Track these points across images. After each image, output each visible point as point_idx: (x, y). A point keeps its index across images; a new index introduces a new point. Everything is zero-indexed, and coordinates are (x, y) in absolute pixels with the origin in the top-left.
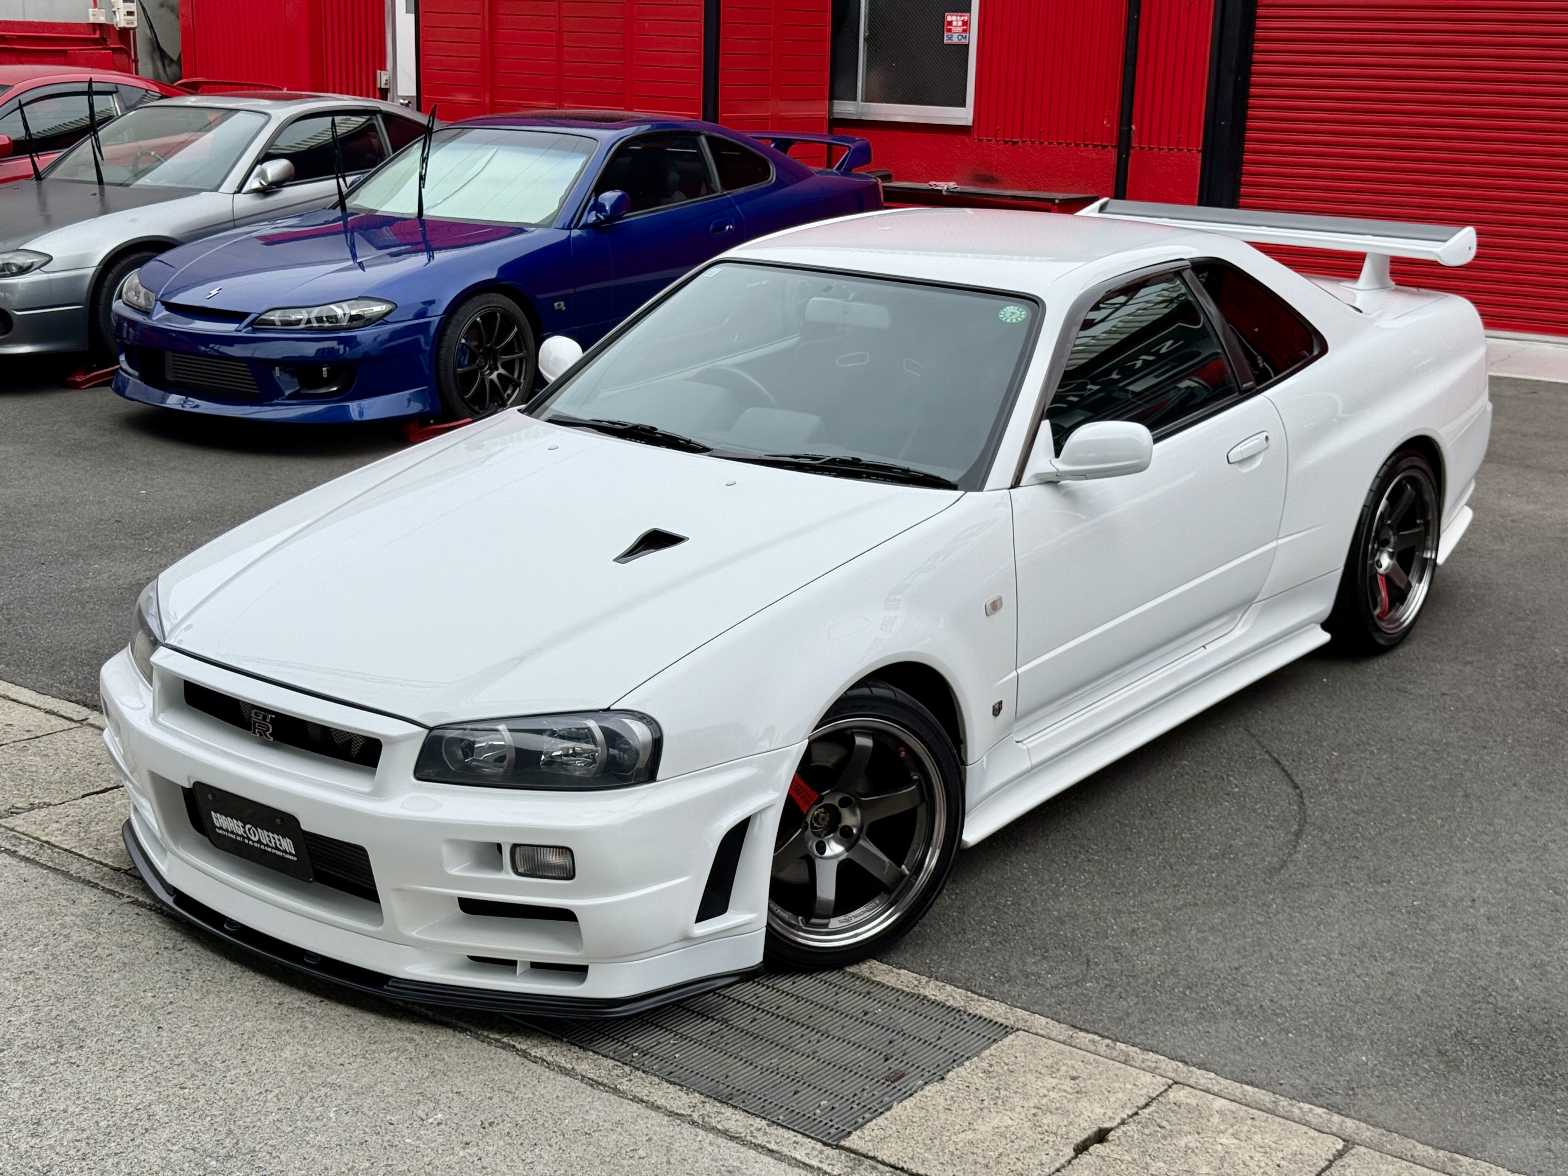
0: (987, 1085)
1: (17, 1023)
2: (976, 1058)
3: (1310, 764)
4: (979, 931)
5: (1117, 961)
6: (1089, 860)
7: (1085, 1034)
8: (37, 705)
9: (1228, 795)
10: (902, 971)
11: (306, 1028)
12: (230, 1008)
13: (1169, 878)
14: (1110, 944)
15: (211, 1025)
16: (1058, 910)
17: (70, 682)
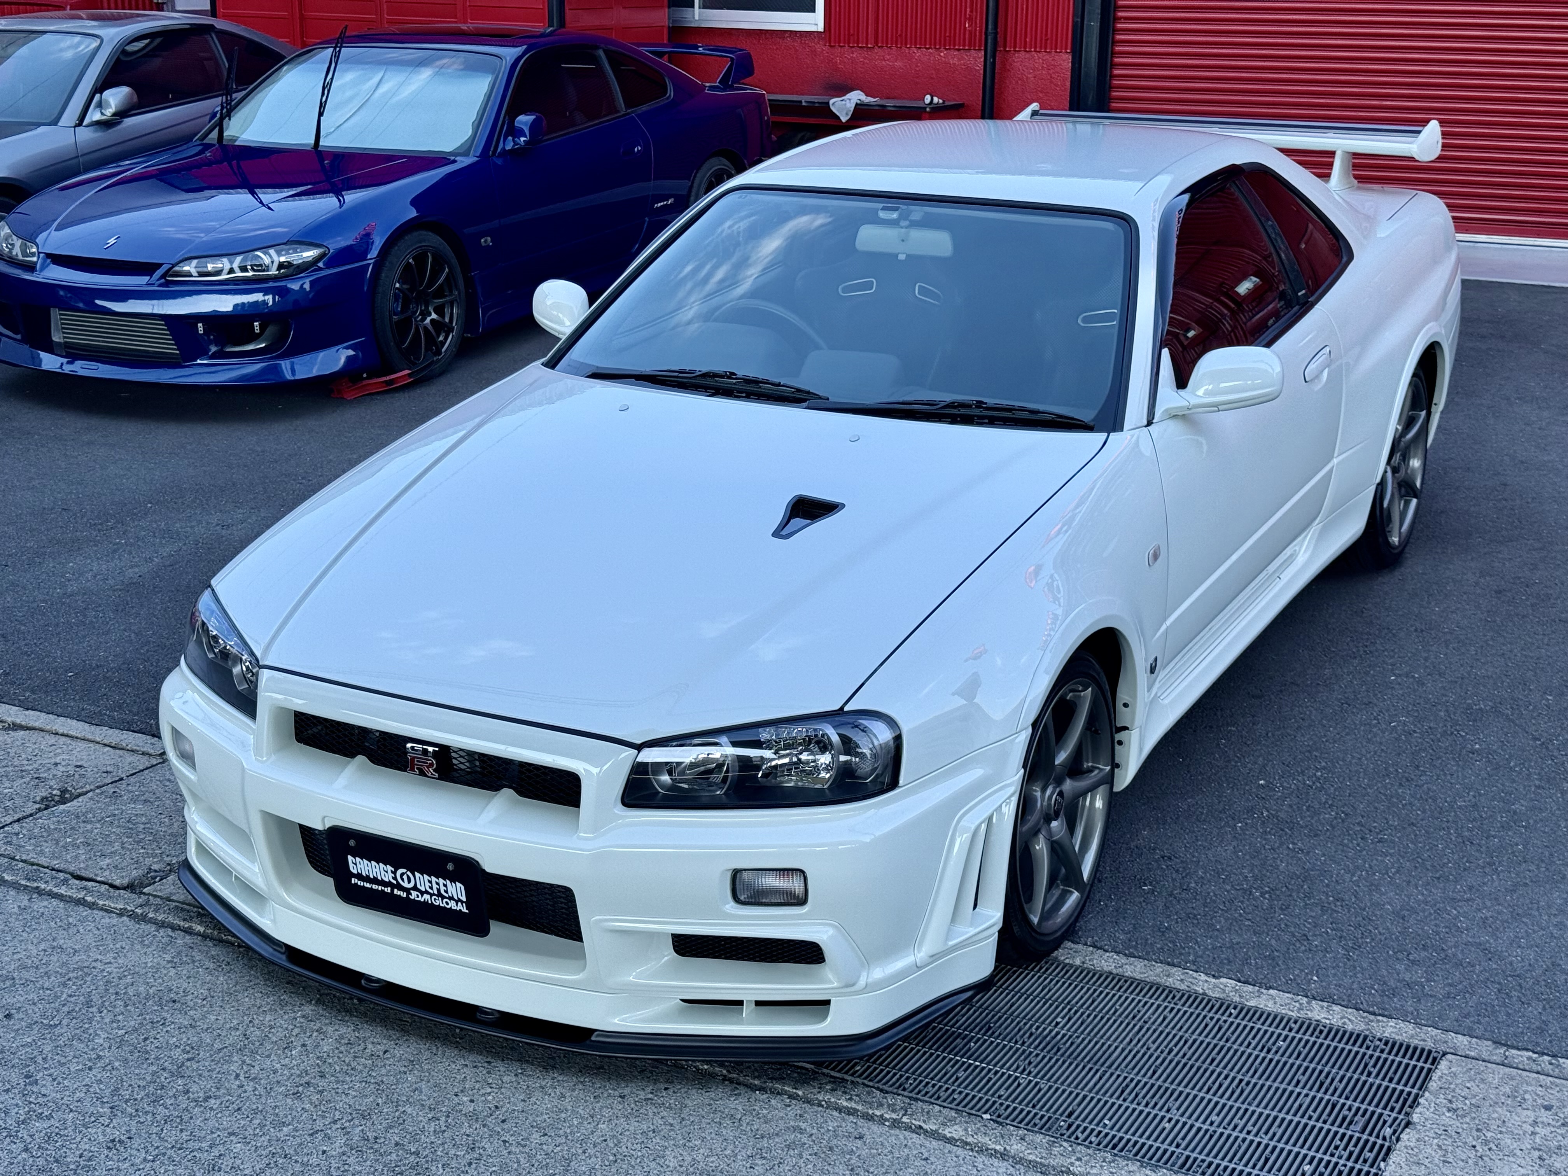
0: (1465, 1126)
1: (334, 1153)
2: (1427, 1094)
3: (1533, 711)
4: (1321, 935)
5: (1490, 959)
6: (1379, 842)
7: (1519, 1053)
8: (98, 740)
9: (1473, 754)
10: (1271, 992)
11: (671, 1125)
12: (569, 1108)
13: (1477, 854)
14: (1471, 940)
15: (561, 1132)
16: (1389, 903)
17: (120, 707)
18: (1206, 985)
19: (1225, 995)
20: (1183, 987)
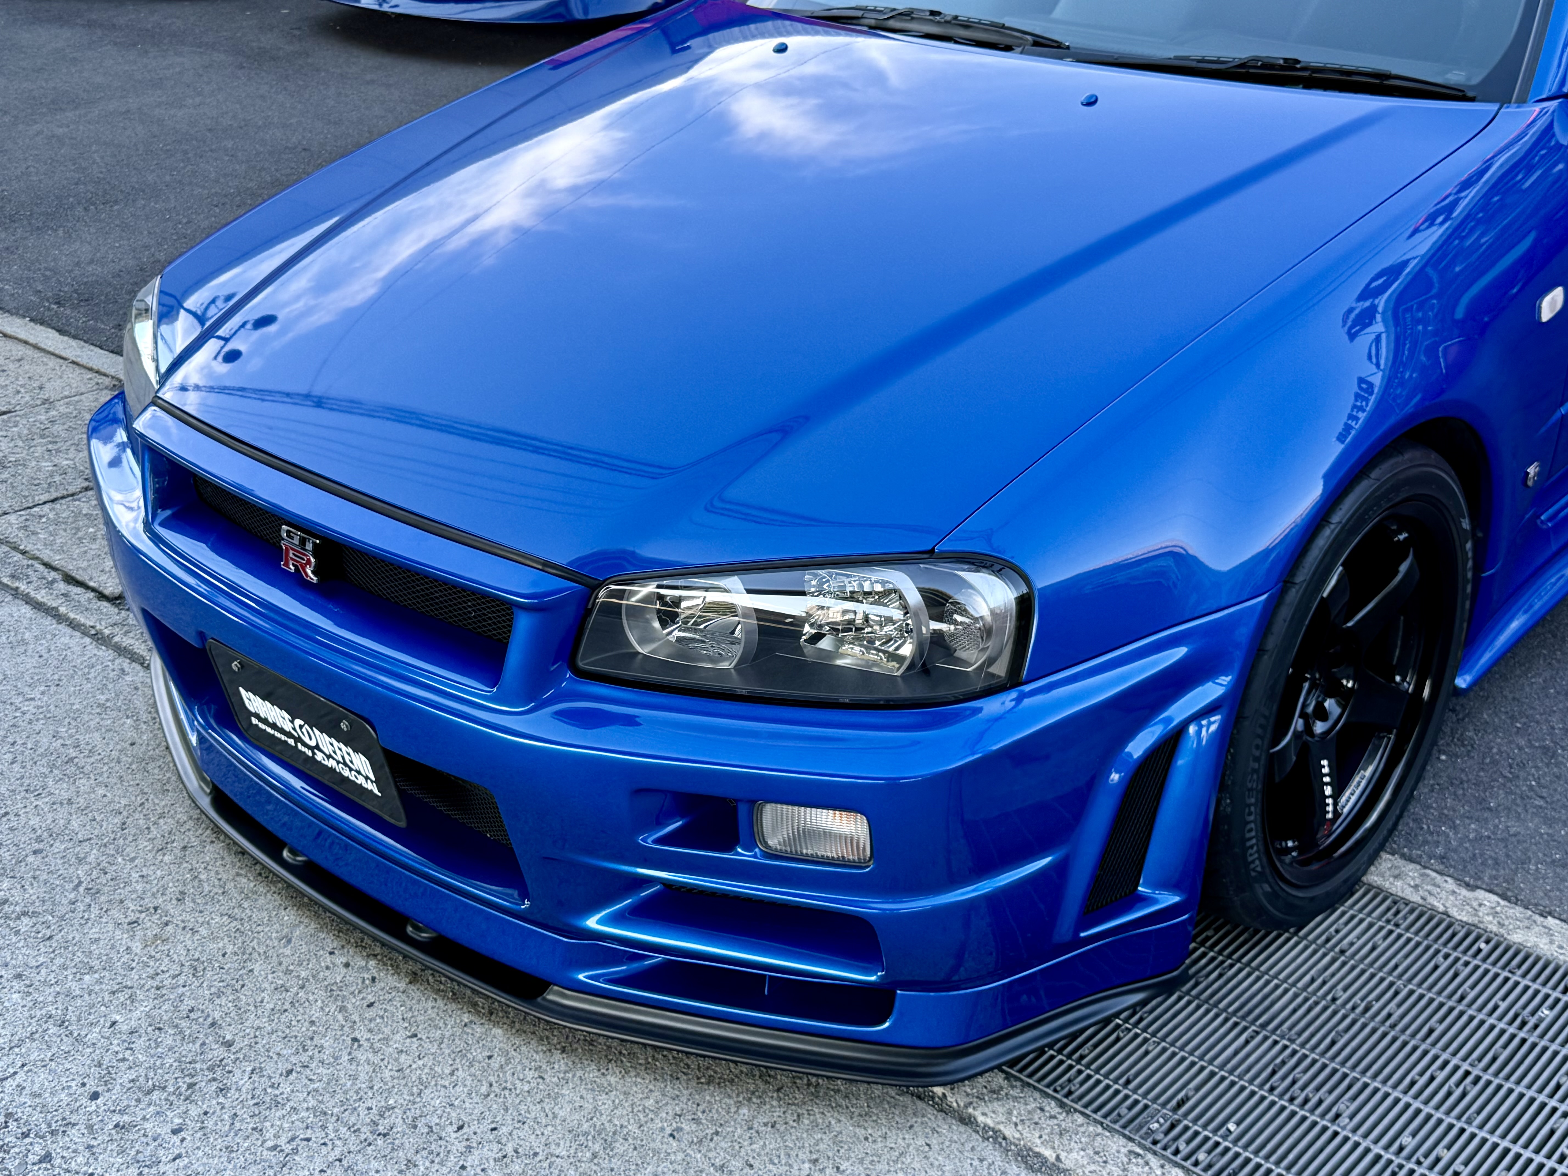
18: (1452, 898)
19: (1475, 920)
20: (1415, 898)
